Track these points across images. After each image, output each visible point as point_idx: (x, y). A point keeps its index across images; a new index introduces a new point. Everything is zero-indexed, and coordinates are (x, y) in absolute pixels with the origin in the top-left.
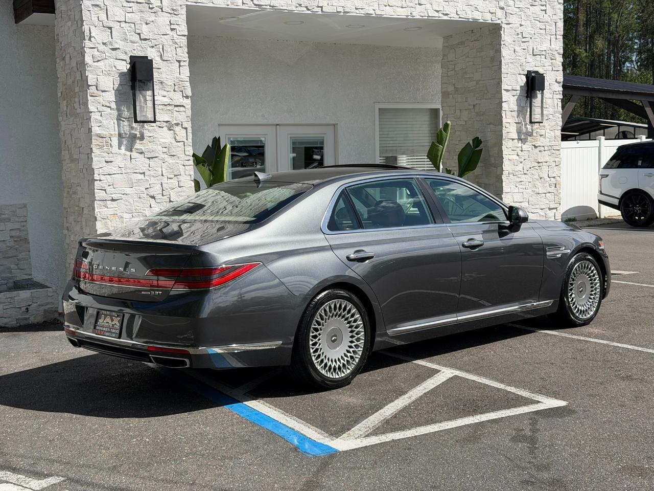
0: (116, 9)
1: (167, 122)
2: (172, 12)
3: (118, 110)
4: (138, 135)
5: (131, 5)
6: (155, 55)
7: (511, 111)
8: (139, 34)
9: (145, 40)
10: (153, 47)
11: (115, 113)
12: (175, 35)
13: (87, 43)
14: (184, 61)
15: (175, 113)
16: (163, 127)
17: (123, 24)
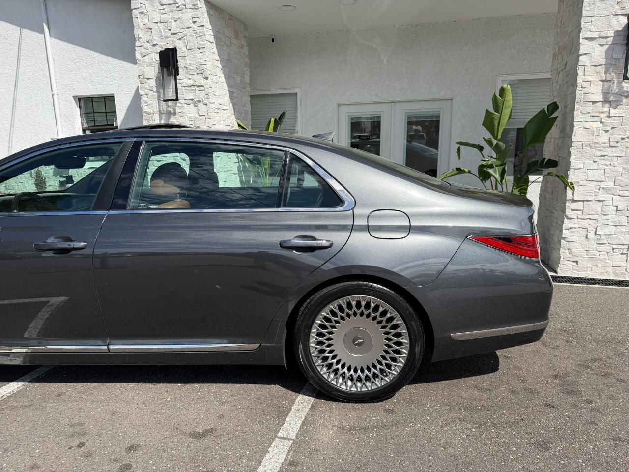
0: (155, 13)
1: (192, 100)
2: (193, 7)
3: (158, 92)
4: (172, 112)
5: (164, 7)
6: (182, 46)
7: (595, 66)
8: (170, 30)
9: (174, 34)
10: (180, 39)
11: (156, 95)
12: (195, 27)
13: (138, 44)
14: (203, 48)
15: (197, 92)
16: (190, 104)
17: (159, 24)
